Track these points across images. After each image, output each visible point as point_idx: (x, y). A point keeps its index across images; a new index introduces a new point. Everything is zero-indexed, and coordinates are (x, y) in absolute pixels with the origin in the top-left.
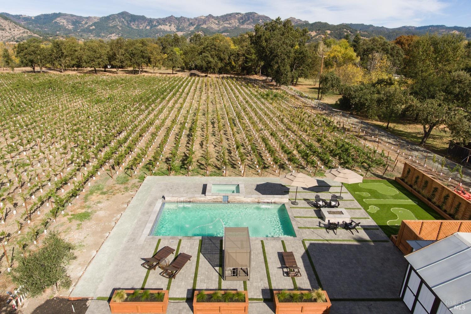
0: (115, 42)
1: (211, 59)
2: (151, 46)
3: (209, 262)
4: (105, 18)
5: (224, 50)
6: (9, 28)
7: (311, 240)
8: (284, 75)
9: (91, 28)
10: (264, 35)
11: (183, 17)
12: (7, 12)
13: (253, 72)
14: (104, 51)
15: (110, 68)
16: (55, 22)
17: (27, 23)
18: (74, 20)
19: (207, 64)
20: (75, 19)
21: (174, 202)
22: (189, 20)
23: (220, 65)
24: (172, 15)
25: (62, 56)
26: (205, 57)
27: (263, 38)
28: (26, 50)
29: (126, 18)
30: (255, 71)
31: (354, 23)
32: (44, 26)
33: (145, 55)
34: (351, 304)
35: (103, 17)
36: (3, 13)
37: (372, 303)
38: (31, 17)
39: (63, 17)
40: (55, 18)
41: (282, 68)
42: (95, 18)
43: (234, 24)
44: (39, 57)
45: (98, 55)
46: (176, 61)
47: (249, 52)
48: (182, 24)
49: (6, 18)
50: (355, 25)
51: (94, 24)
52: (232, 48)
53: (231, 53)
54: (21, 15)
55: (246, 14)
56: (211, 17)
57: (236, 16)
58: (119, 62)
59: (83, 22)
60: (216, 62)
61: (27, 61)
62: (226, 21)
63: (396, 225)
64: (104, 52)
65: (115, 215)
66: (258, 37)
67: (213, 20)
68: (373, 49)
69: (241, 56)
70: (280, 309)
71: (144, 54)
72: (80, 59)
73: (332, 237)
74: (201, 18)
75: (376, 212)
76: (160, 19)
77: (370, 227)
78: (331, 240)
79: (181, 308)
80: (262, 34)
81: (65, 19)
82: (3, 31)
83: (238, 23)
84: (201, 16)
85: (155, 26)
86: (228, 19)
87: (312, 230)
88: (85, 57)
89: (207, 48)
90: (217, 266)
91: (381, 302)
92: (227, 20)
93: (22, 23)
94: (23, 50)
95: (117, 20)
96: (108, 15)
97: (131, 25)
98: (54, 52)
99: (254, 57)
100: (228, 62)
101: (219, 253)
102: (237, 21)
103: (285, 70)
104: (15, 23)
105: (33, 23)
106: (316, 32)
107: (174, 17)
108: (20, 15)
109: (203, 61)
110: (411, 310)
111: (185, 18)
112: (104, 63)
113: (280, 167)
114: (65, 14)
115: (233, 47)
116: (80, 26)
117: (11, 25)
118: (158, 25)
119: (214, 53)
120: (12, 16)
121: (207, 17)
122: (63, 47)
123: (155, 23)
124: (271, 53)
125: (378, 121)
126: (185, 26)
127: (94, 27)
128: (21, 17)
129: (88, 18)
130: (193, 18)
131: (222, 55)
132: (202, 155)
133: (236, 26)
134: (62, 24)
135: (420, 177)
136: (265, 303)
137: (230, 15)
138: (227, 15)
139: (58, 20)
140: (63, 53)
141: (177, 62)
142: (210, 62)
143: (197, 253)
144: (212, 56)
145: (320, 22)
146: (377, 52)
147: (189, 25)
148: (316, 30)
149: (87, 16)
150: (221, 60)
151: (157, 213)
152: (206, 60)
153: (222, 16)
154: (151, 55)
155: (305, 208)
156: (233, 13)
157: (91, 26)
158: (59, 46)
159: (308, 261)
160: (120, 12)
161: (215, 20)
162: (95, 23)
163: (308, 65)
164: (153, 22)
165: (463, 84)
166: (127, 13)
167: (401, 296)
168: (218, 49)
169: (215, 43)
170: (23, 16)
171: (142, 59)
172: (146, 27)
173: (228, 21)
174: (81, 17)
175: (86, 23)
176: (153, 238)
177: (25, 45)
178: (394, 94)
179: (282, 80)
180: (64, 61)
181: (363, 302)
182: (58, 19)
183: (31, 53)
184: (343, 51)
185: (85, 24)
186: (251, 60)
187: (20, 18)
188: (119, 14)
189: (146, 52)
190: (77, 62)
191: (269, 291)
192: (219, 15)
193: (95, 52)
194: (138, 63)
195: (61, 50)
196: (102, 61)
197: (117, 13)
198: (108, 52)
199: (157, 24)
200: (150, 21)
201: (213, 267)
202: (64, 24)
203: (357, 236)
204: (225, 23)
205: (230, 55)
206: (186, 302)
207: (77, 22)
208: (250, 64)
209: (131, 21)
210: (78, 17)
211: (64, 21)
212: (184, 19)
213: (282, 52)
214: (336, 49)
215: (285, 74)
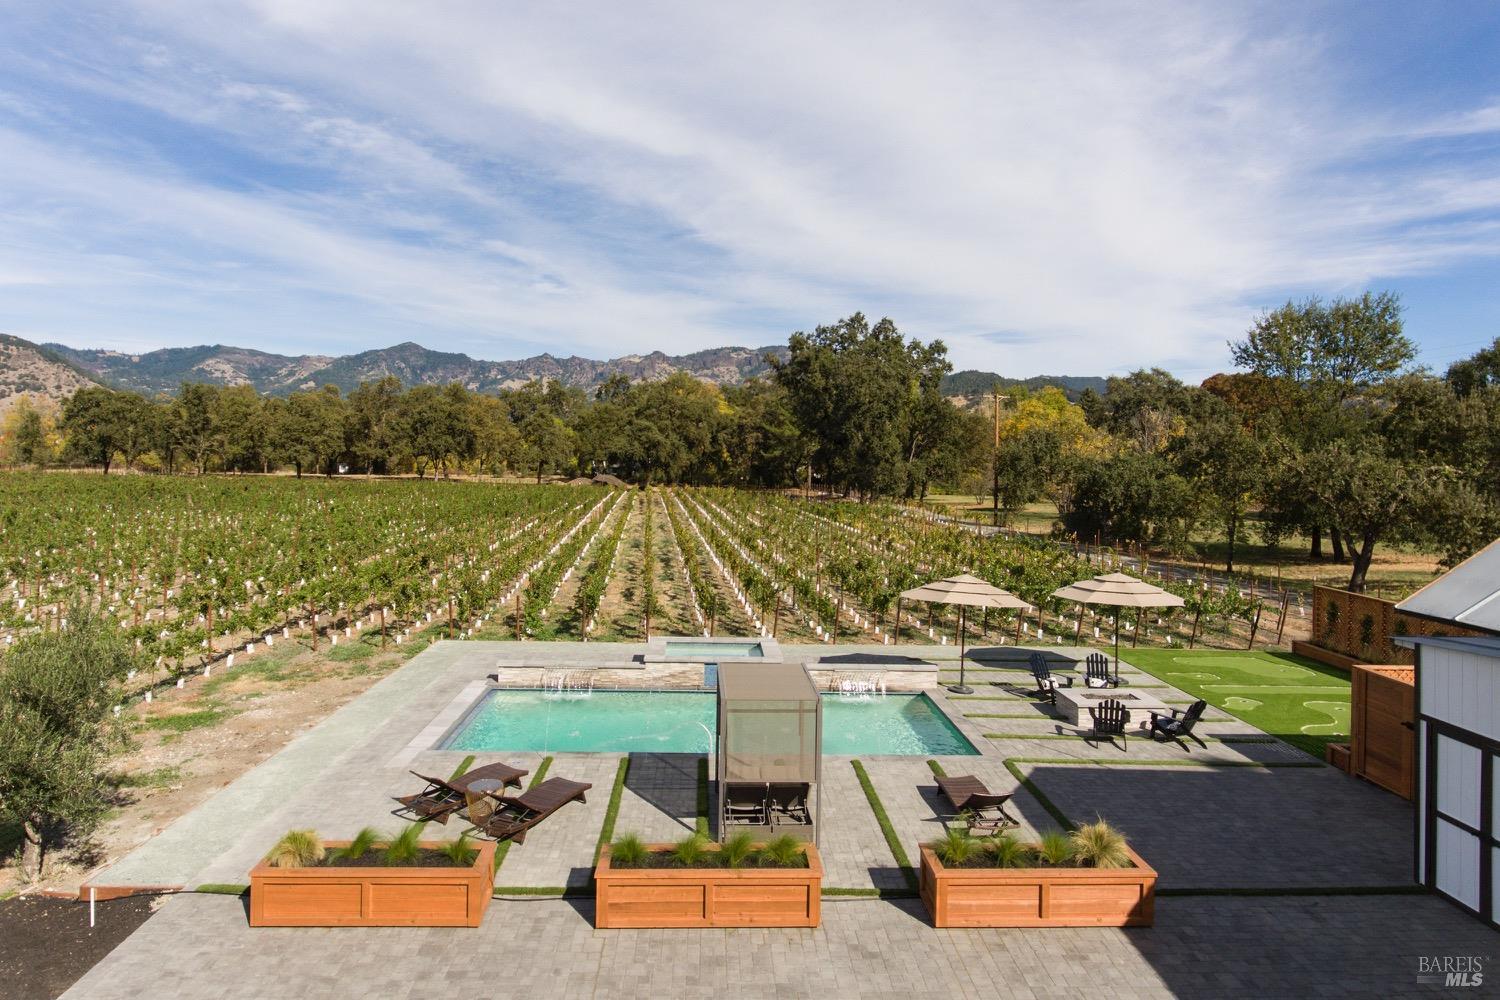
0: (374, 388)
1: (660, 437)
2: (479, 404)
3: (656, 806)
4: (349, 359)
5: (700, 415)
6: (56, 384)
7: (1037, 761)
8: (882, 463)
9: (303, 386)
10: (817, 358)
11: (579, 359)
12: (61, 343)
13: (787, 481)
14: (337, 417)
15: (345, 473)
16: (199, 370)
17: (114, 373)
18: (258, 366)
19: (648, 449)
20: (261, 363)
21: (530, 689)
22: (593, 365)
23: (685, 458)
24: (546, 354)
25: (203, 429)
26: (640, 430)
27: (816, 365)
28: (96, 410)
29: (412, 359)
30: (792, 478)
31: (1071, 374)
32: (163, 380)
33: (459, 426)
34: (1237, 903)
35: (342, 358)
36: (51, 345)
37: (1317, 899)
38: (130, 357)
39: (227, 357)
40: (203, 360)
41: (876, 442)
42: (320, 359)
43: (727, 378)
44: (131, 429)
45: (316, 425)
46: (552, 444)
47: (772, 417)
48: (574, 376)
49: (56, 356)
50: (1076, 379)
51: (314, 377)
52: (723, 412)
53: (718, 424)
54: (103, 352)
55: (761, 349)
56: (658, 358)
57: (733, 355)
58: (376, 446)
59: (284, 372)
60: (673, 445)
61: (90, 439)
62: (703, 369)
63: (1335, 734)
64: (333, 417)
65: (311, 717)
66: (800, 364)
67: (665, 365)
68: (1140, 402)
69: (750, 432)
70: (951, 900)
71: (455, 422)
72: (256, 437)
73: (1115, 756)
74: (632, 360)
75: (1251, 709)
76: (509, 363)
77: (1243, 738)
78: (1112, 762)
79: (542, 914)
80: (812, 354)
81: (229, 361)
82: (36, 394)
83: (738, 375)
84: (630, 357)
85: (495, 381)
86: (709, 365)
87: (1037, 741)
88: (272, 432)
89: (648, 412)
90: (689, 815)
91: (1352, 897)
92: (705, 366)
93: (100, 372)
94: (86, 410)
95: (384, 365)
96: (359, 352)
97: (422, 379)
98: (181, 418)
99: (790, 431)
100: (709, 448)
101: (695, 786)
102: (733, 368)
103: (885, 447)
104: (78, 371)
105: (134, 371)
106: (966, 397)
107: (552, 358)
108: (97, 352)
109: (636, 443)
110: (1478, 910)
111: (585, 361)
112: (329, 447)
113: (895, 634)
114: (234, 348)
115: (724, 409)
116: (270, 381)
117: (64, 376)
118: (503, 380)
119: (668, 422)
120: (75, 352)
121: (647, 357)
122: (211, 404)
123: (493, 374)
124: (840, 400)
125: (1195, 560)
126: (583, 381)
127: (312, 384)
128: (101, 355)
129: (301, 361)
130: (606, 361)
131: (693, 429)
132: (631, 612)
133: (733, 381)
134: (218, 374)
135: (1378, 618)
136: (886, 902)
137: (716, 352)
138: (706, 353)
139: (208, 365)
140: (207, 421)
141: (553, 449)
142: (655, 445)
143: (610, 787)
144: (661, 430)
145: (976, 371)
146: (1155, 408)
147: (594, 380)
148: (967, 392)
149: (298, 355)
150: (691, 444)
151: (466, 706)
152: (643, 438)
153: (691, 357)
154: (478, 428)
155: (1001, 699)
156: (722, 349)
157: (306, 381)
158: (199, 398)
159: (1035, 804)
160: (396, 343)
161: (670, 365)
162: (319, 372)
163: (955, 443)
164: (490, 371)
165: (1431, 407)
166: (417, 347)
167: (1422, 880)
168: (682, 414)
169: (670, 396)
170: (108, 354)
171: (450, 439)
172: (467, 384)
173: (708, 369)
174: (278, 357)
175: (291, 373)
176: (446, 755)
177: (95, 396)
178: (1231, 436)
179: (880, 478)
180: (208, 444)
181: (1279, 898)
182: (210, 362)
183: (111, 416)
184: (1054, 415)
185: (286, 376)
186: (781, 441)
187: (96, 359)
188: (393, 349)
189: (463, 418)
190: (246, 448)
191: (899, 874)
192: (683, 353)
193: (308, 415)
194: (435, 450)
195: (205, 412)
196: (325, 442)
197: (386, 347)
198: (347, 418)
199: (499, 377)
200: (483, 367)
201: (675, 818)
202: (226, 375)
203: (1205, 754)
204: (700, 376)
205: (717, 431)
206: (564, 899)
207: (264, 369)
208: (777, 453)
209: (423, 369)
210: (270, 356)
211: (228, 368)
212: (580, 365)
213: (873, 396)
214: (1032, 409)
215: (887, 461)
